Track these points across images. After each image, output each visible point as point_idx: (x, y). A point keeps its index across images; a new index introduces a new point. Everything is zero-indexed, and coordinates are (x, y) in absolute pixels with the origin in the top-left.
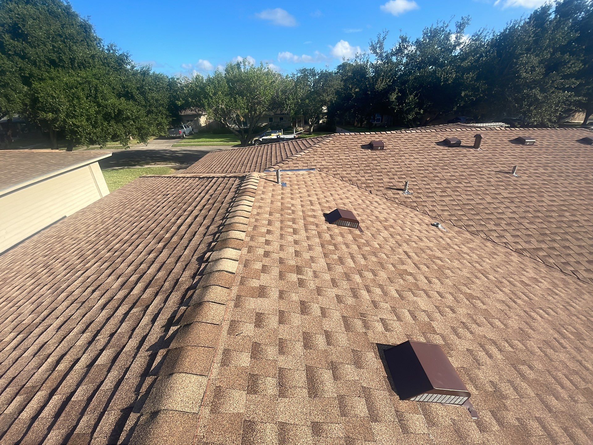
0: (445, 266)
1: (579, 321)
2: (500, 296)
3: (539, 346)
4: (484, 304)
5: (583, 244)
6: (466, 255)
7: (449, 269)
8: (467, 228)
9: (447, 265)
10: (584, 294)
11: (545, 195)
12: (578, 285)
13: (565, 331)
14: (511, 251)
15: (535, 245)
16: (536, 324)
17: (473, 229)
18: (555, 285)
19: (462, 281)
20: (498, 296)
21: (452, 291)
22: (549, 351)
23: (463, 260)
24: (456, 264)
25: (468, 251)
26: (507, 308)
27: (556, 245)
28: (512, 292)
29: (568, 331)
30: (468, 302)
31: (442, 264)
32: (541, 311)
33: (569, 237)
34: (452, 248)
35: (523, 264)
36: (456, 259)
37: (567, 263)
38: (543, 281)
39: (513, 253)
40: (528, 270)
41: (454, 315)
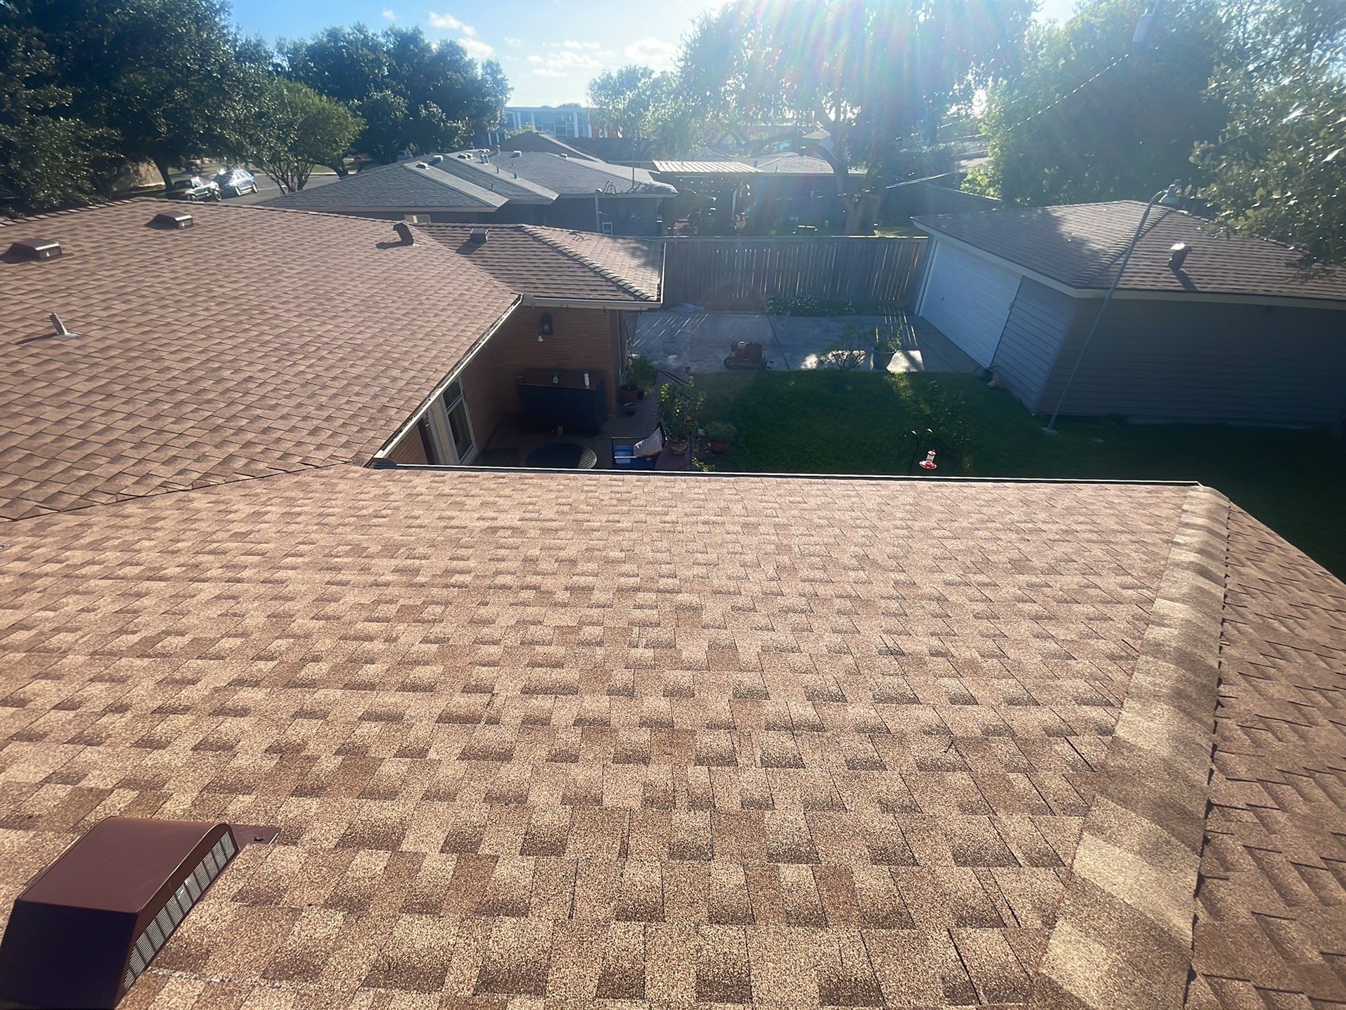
0: (42, 633)
1: (348, 529)
2: (208, 590)
3: (312, 615)
4: (182, 634)
5: (285, 411)
6: (87, 568)
7: (57, 630)
8: (53, 505)
9: (48, 626)
10: (336, 484)
11: (163, 354)
12: (323, 477)
13: (336, 560)
14: (186, 493)
15: (218, 455)
16: (291, 588)
17: (67, 500)
18: (291, 501)
19: (109, 630)
20: (203, 597)
21: (94, 671)
22: (330, 608)
23: (85, 585)
24: (72, 604)
25: (89, 555)
26: (232, 602)
27: (250, 436)
28: (227, 567)
29: (340, 557)
30: (146, 661)
31: (34, 632)
32: (289, 559)
33: (259, 412)
34: (40, 576)
35: (223, 502)
36: (68, 593)
37: (286, 455)
38: (269, 508)
39: (193, 495)
40: (235, 508)
41: (129, 715)
